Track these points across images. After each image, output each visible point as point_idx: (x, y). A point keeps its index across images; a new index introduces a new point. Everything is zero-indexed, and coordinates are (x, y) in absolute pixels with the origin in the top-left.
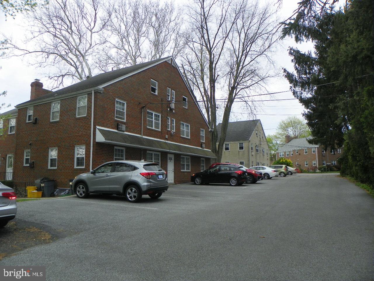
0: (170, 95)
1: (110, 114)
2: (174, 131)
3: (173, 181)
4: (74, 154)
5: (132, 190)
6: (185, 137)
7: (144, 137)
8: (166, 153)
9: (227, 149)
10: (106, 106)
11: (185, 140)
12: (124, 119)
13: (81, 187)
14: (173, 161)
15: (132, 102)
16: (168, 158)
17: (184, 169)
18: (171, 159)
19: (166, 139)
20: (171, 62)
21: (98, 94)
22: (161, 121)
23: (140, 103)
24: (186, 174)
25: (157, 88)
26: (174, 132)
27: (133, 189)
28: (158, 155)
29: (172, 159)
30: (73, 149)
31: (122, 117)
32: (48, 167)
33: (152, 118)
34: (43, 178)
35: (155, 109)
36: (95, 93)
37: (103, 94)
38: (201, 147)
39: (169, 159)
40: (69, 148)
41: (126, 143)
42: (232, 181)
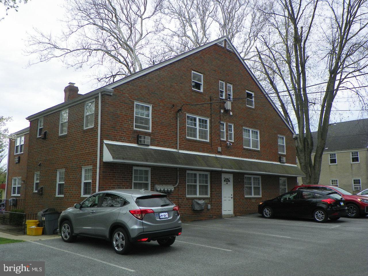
0: (224, 90)
1: (126, 123)
2: (233, 141)
3: (231, 212)
4: (81, 178)
5: (119, 235)
6: (251, 148)
7: (181, 151)
8: (220, 173)
9: (333, 161)
10: (119, 112)
11: (251, 153)
12: (148, 129)
13: (66, 227)
14: (231, 183)
15: (161, 104)
16: (223, 180)
17: (251, 194)
18: (227, 180)
19: (219, 152)
20: (225, 45)
21: (107, 97)
22: (211, 128)
23: (173, 105)
24: (253, 201)
25: (202, 83)
26: (231, 142)
27: (121, 233)
28: (206, 175)
29: (229, 181)
30: (80, 172)
31: (147, 126)
32: (55, 194)
33: (195, 125)
34: (47, 209)
35: (200, 112)
36: (102, 95)
37: (114, 96)
38: (280, 161)
39: (225, 181)
40: (76, 170)
41: (147, 161)
42: (317, 215)
